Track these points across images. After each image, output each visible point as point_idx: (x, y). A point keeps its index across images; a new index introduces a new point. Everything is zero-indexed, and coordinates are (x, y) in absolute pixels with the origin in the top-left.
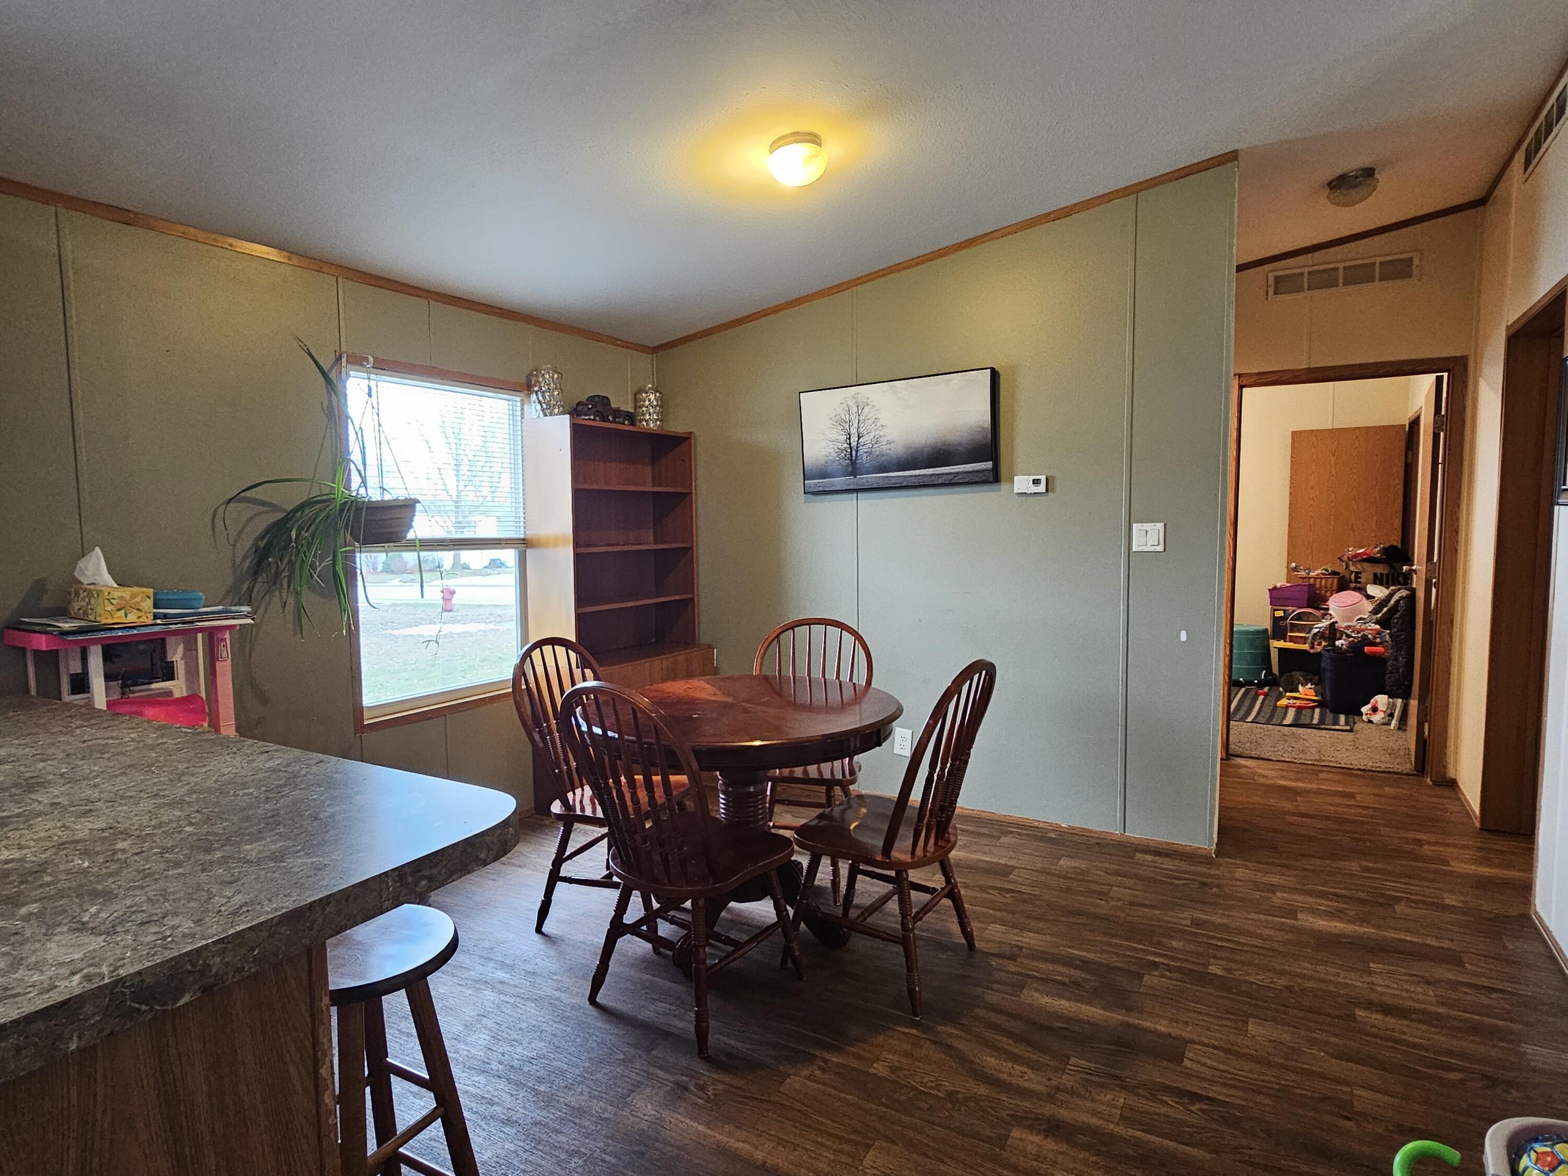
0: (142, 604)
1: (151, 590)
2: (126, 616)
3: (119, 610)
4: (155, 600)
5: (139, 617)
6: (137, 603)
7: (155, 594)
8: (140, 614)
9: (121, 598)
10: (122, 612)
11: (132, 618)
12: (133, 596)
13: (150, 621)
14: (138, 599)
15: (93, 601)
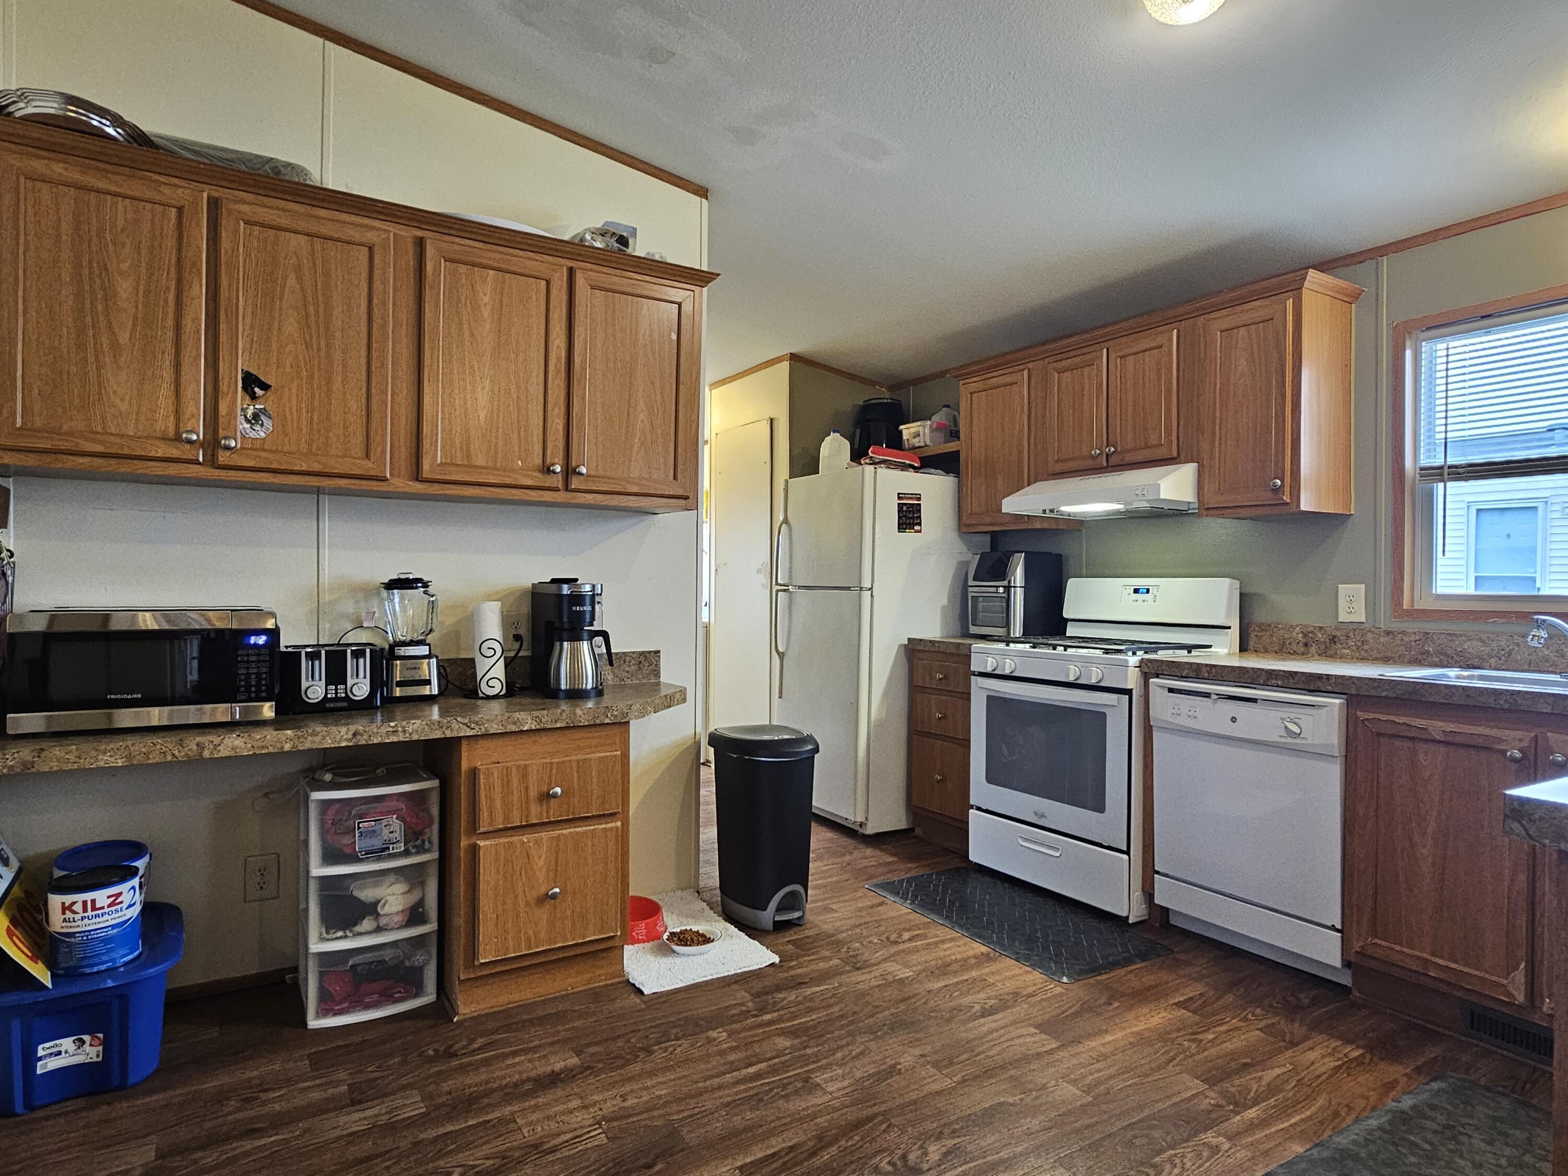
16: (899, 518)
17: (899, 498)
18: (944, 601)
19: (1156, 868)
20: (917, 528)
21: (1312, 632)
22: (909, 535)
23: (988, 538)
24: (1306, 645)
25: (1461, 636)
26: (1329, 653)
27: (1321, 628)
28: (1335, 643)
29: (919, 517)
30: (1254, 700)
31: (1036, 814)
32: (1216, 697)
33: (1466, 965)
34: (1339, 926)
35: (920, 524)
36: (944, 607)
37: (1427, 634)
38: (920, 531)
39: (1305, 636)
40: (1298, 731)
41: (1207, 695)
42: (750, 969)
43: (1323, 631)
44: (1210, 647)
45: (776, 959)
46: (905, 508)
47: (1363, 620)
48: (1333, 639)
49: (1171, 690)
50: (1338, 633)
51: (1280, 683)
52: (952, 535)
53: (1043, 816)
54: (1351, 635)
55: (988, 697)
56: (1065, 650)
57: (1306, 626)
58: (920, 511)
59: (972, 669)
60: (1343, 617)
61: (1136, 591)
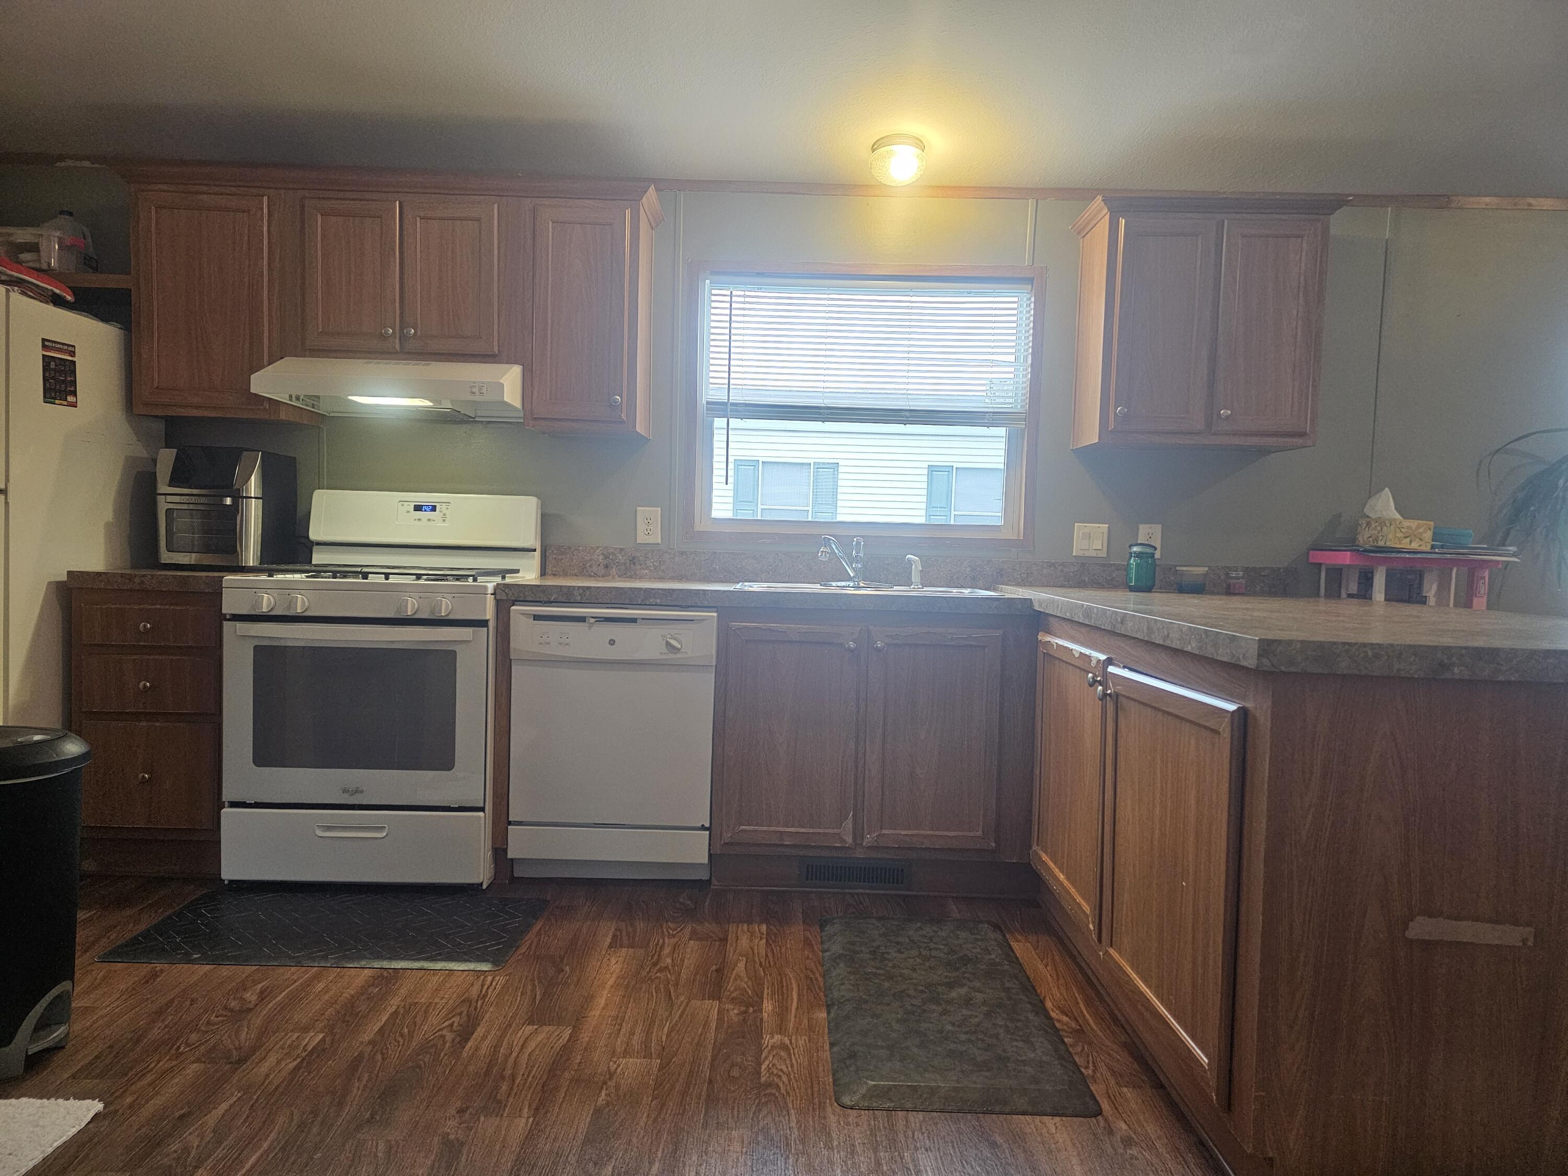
0: (1424, 535)
1: (1432, 523)
2: (1411, 542)
3: (1406, 537)
4: (1434, 533)
5: (1420, 546)
6: (1421, 534)
7: (1435, 528)
8: (1421, 543)
9: (1409, 527)
10: (1408, 540)
11: (1415, 546)
12: (1419, 527)
13: (1428, 549)
14: (1421, 530)
15: (1385, 528)
16: (45, 380)
17: (44, 347)
18: (108, 514)
19: (511, 819)
20: (70, 399)
21: (613, 554)
22: (58, 410)
23: (161, 426)
24: (606, 567)
25: (741, 554)
26: (629, 574)
27: (621, 550)
28: (634, 564)
29: (74, 383)
30: (633, 620)
31: (345, 791)
32: (592, 620)
33: (811, 827)
34: (707, 825)
35: (74, 393)
36: (107, 524)
37: (715, 553)
38: (74, 405)
39: (606, 557)
40: (679, 646)
41: (581, 619)
42: (65, 1139)
43: (623, 554)
44: (517, 571)
45: (98, 1106)
46: (53, 365)
47: (659, 541)
48: (633, 560)
49: (537, 617)
50: (638, 554)
51: (658, 601)
52: (117, 414)
53: (357, 791)
54: (650, 555)
55: (256, 648)
56: (387, 578)
57: (606, 548)
58: (74, 372)
59: (224, 612)
60: (641, 538)
61: (418, 508)
